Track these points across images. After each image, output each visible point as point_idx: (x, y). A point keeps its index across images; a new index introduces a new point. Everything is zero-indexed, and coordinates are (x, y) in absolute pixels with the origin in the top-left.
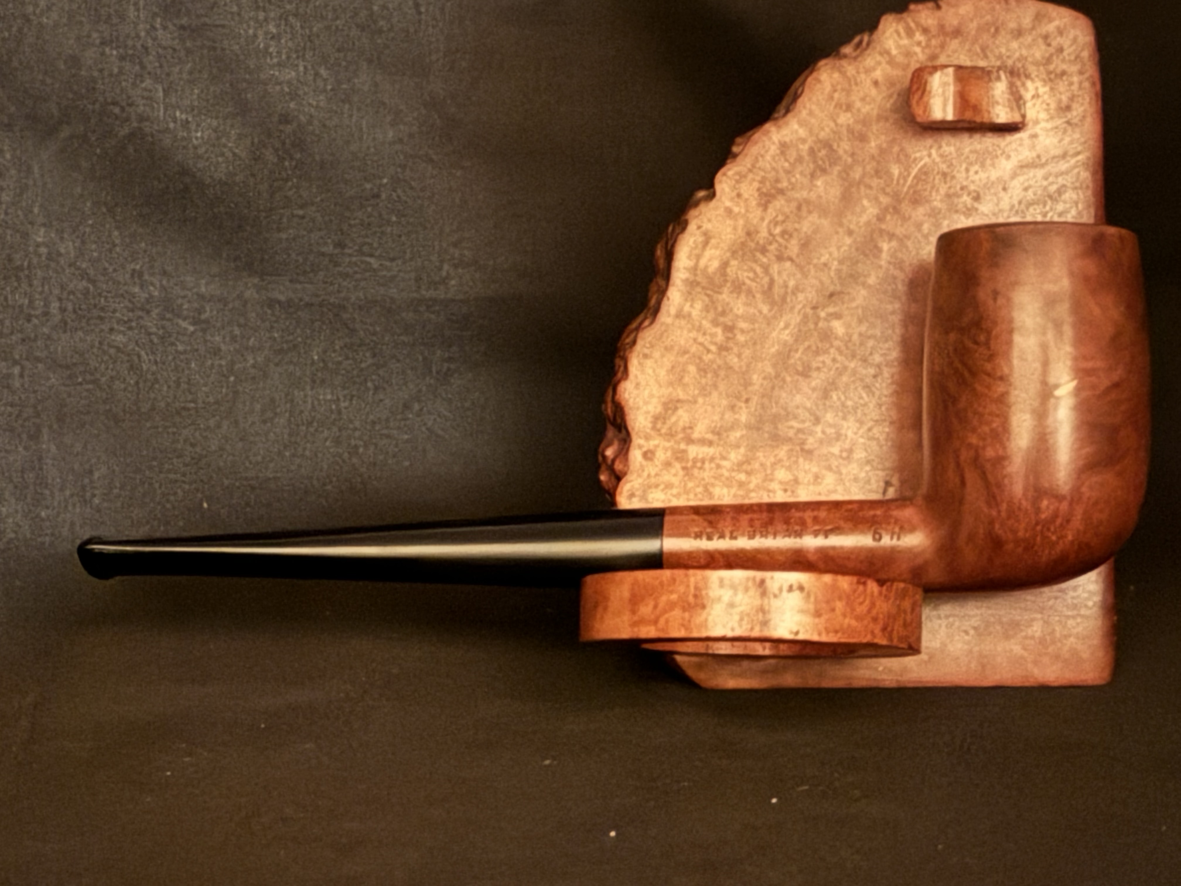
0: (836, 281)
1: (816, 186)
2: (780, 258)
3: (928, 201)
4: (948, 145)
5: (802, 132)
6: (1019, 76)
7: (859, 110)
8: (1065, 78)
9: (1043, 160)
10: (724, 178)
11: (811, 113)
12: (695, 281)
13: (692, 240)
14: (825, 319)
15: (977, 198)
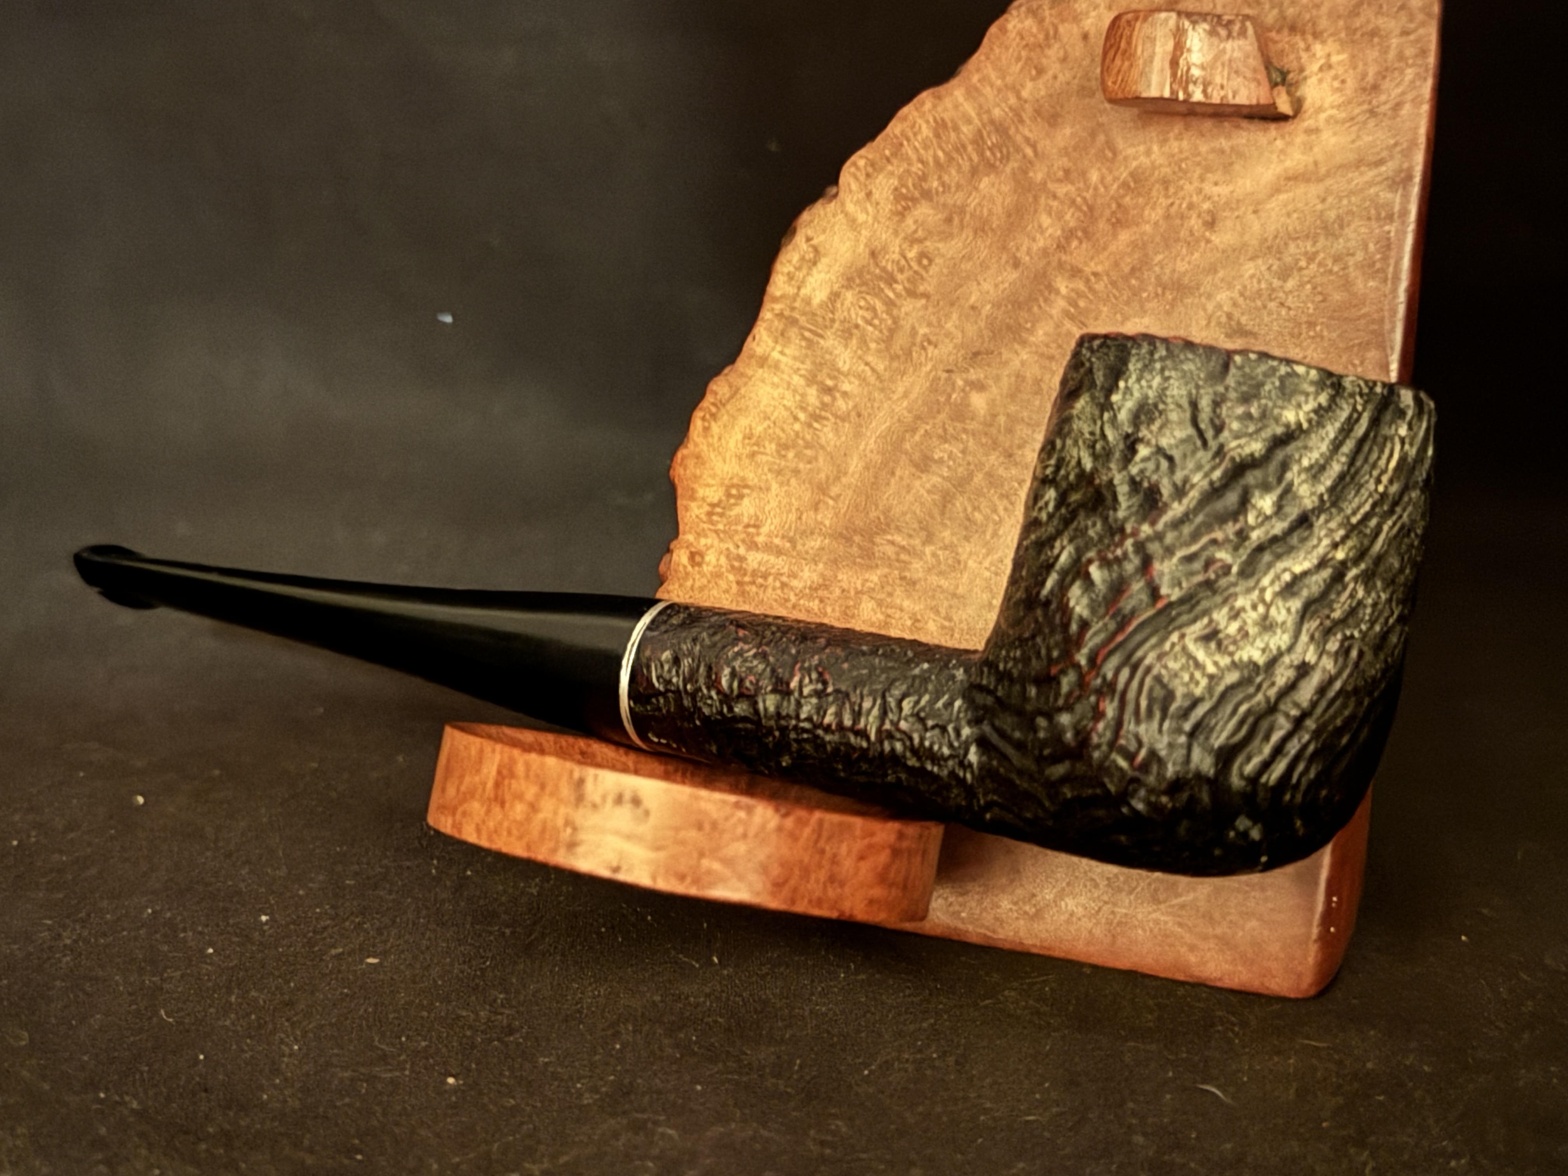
0: (986, 333)
1: (976, 189)
2: (912, 293)
3: (1138, 225)
4: (1179, 138)
5: (969, 108)
6: (1303, 33)
7: (1055, 77)
8: (1376, 40)
9: (1323, 170)
10: (853, 169)
11: (984, 79)
12: (791, 317)
13: (796, 258)
14: (963, 390)
15: (1211, 224)
